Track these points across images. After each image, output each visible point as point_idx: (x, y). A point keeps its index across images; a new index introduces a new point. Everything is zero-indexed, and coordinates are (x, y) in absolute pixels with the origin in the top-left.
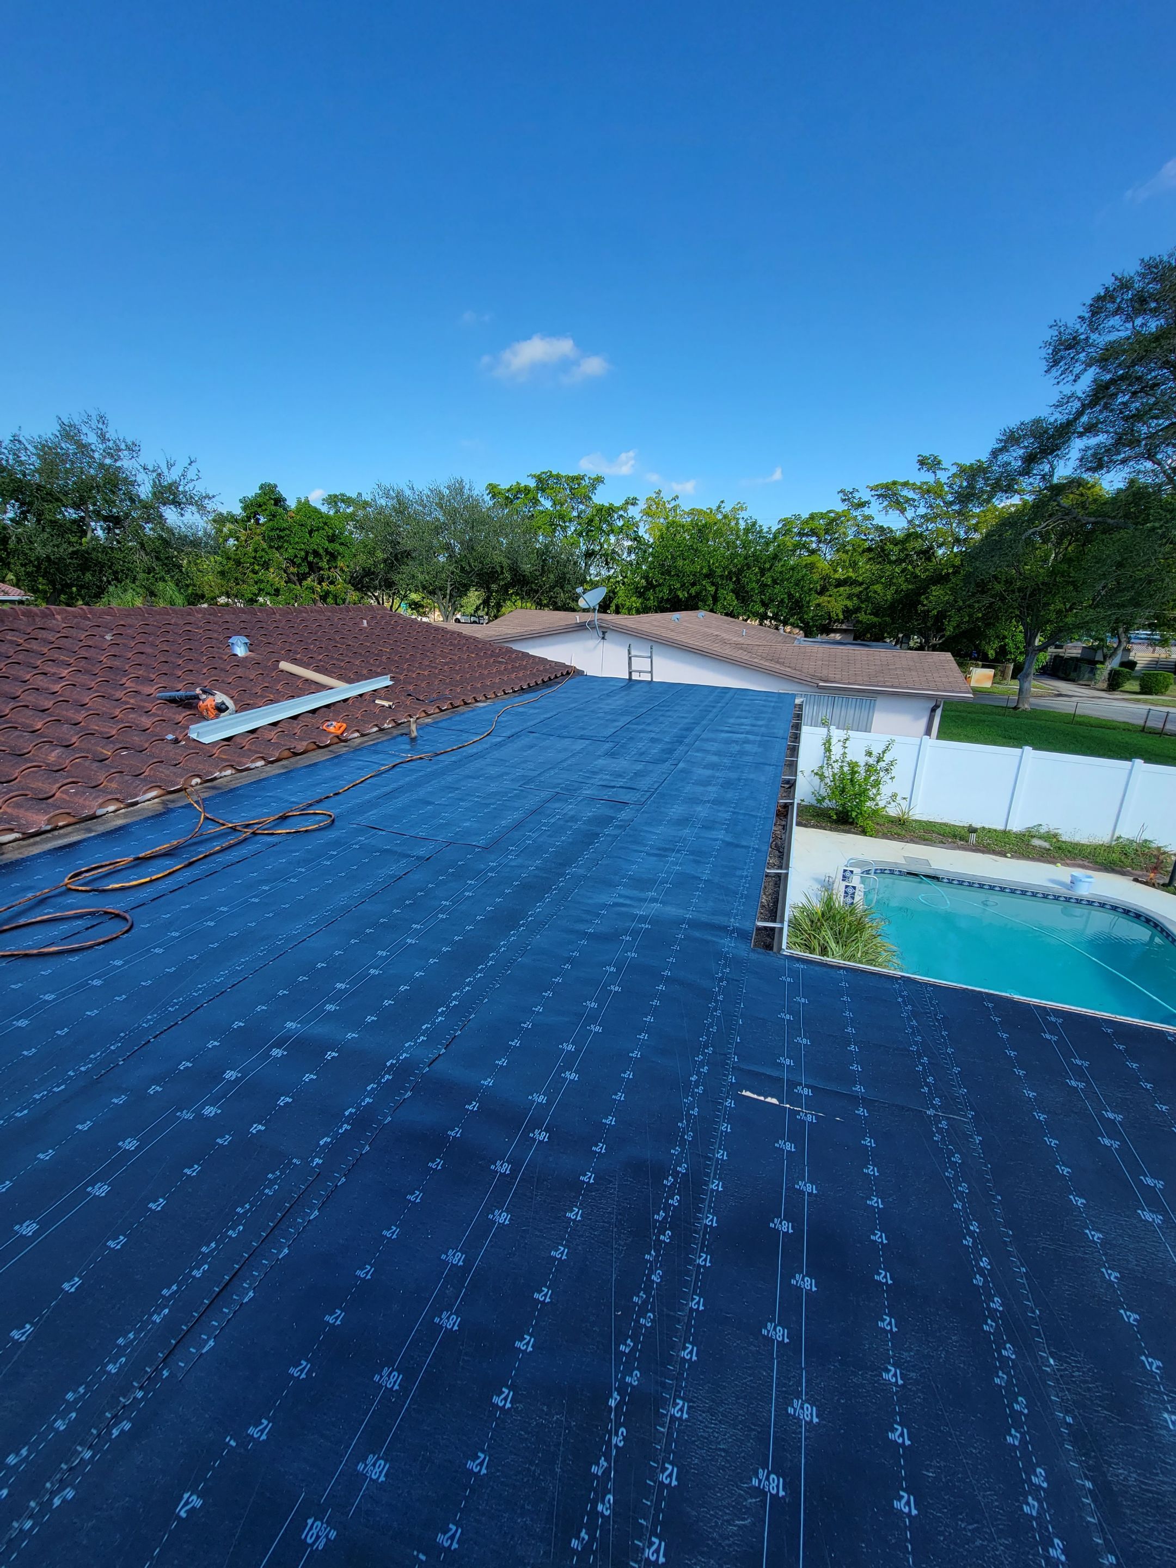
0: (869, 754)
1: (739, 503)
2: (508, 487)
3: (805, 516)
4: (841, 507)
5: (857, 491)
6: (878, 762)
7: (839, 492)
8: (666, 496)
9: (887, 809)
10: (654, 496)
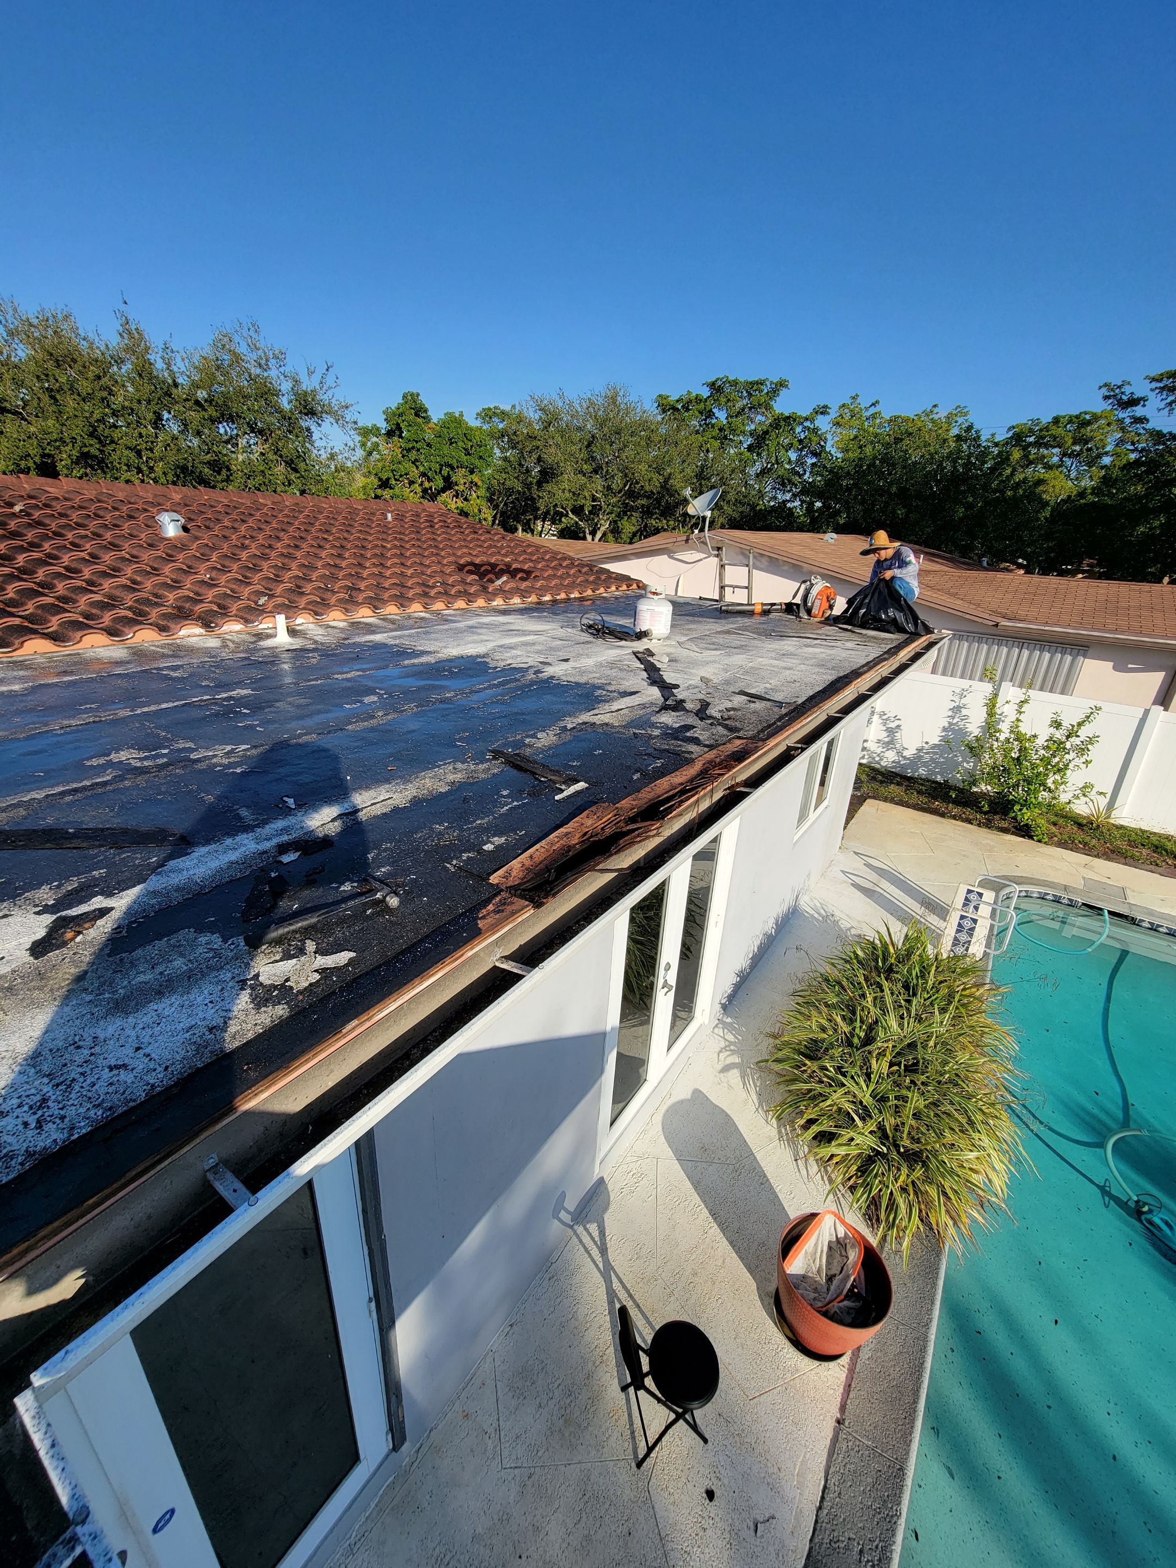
0: (1057, 724)
1: (959, 407)
2: (677, 398)
3: (1046, 419)
4: (1098, 405)
5: (1129, 383)
6: (1068, 737)
7: (1100, 388)
8: (864, 402)
9: (1072, 805)
10: (849, 401)
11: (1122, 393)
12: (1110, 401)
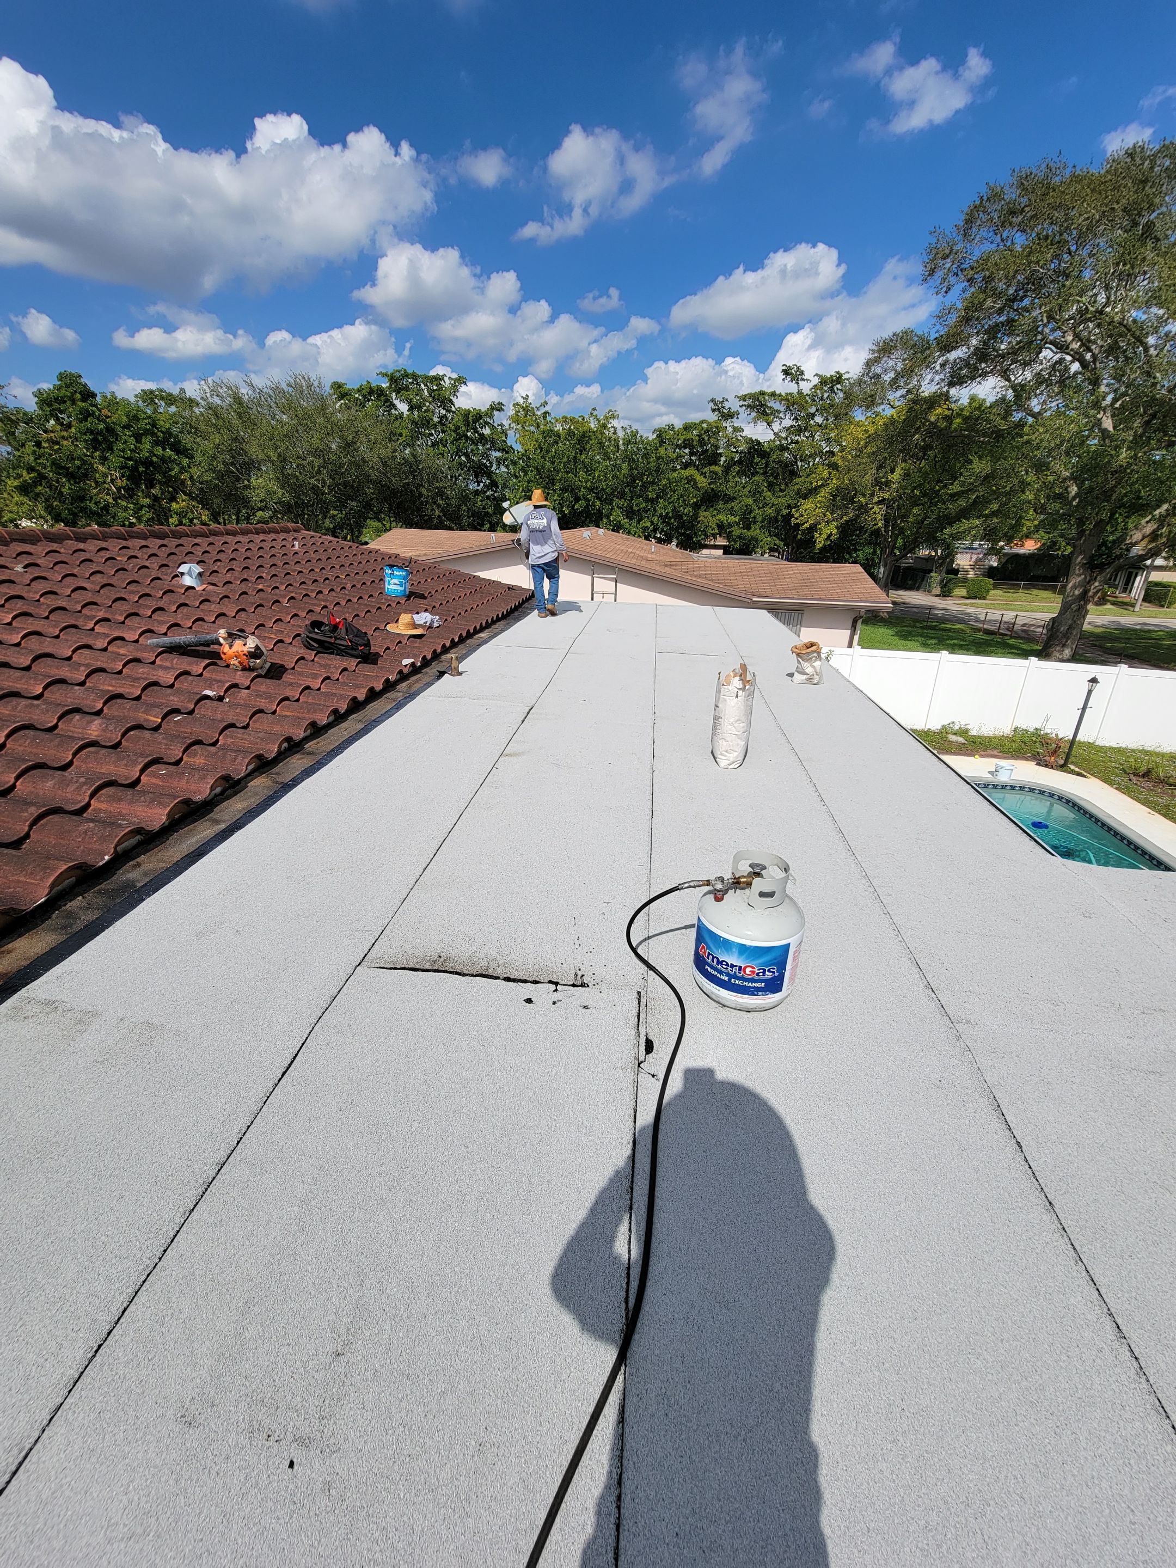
1: (611, 411)
2: (357, 387)
3: (678, 426)
4: (712, 417)
5: (727, 401)
7: (709, 402)
8: (534, 402)
10: (521, 401)
11: (724, 407)
12: (716, 413)
